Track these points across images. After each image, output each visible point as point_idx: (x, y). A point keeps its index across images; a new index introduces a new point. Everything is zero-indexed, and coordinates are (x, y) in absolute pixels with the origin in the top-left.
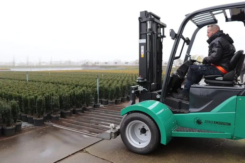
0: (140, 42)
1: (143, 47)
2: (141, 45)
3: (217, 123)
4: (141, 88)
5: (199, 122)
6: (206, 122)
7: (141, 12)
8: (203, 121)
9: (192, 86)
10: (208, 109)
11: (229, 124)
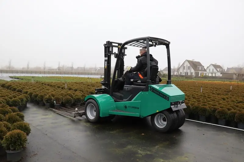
0: (106, 59)
1: (106, 62)
2: (105, 60)
3: (133, 107)
4: (103, 87)
5: (126, 107)
6: (129, 107)
7: (107, 42)
8: (127, 106)
9: (125, 86)
10: (130, 100)
11: (138, 108)
